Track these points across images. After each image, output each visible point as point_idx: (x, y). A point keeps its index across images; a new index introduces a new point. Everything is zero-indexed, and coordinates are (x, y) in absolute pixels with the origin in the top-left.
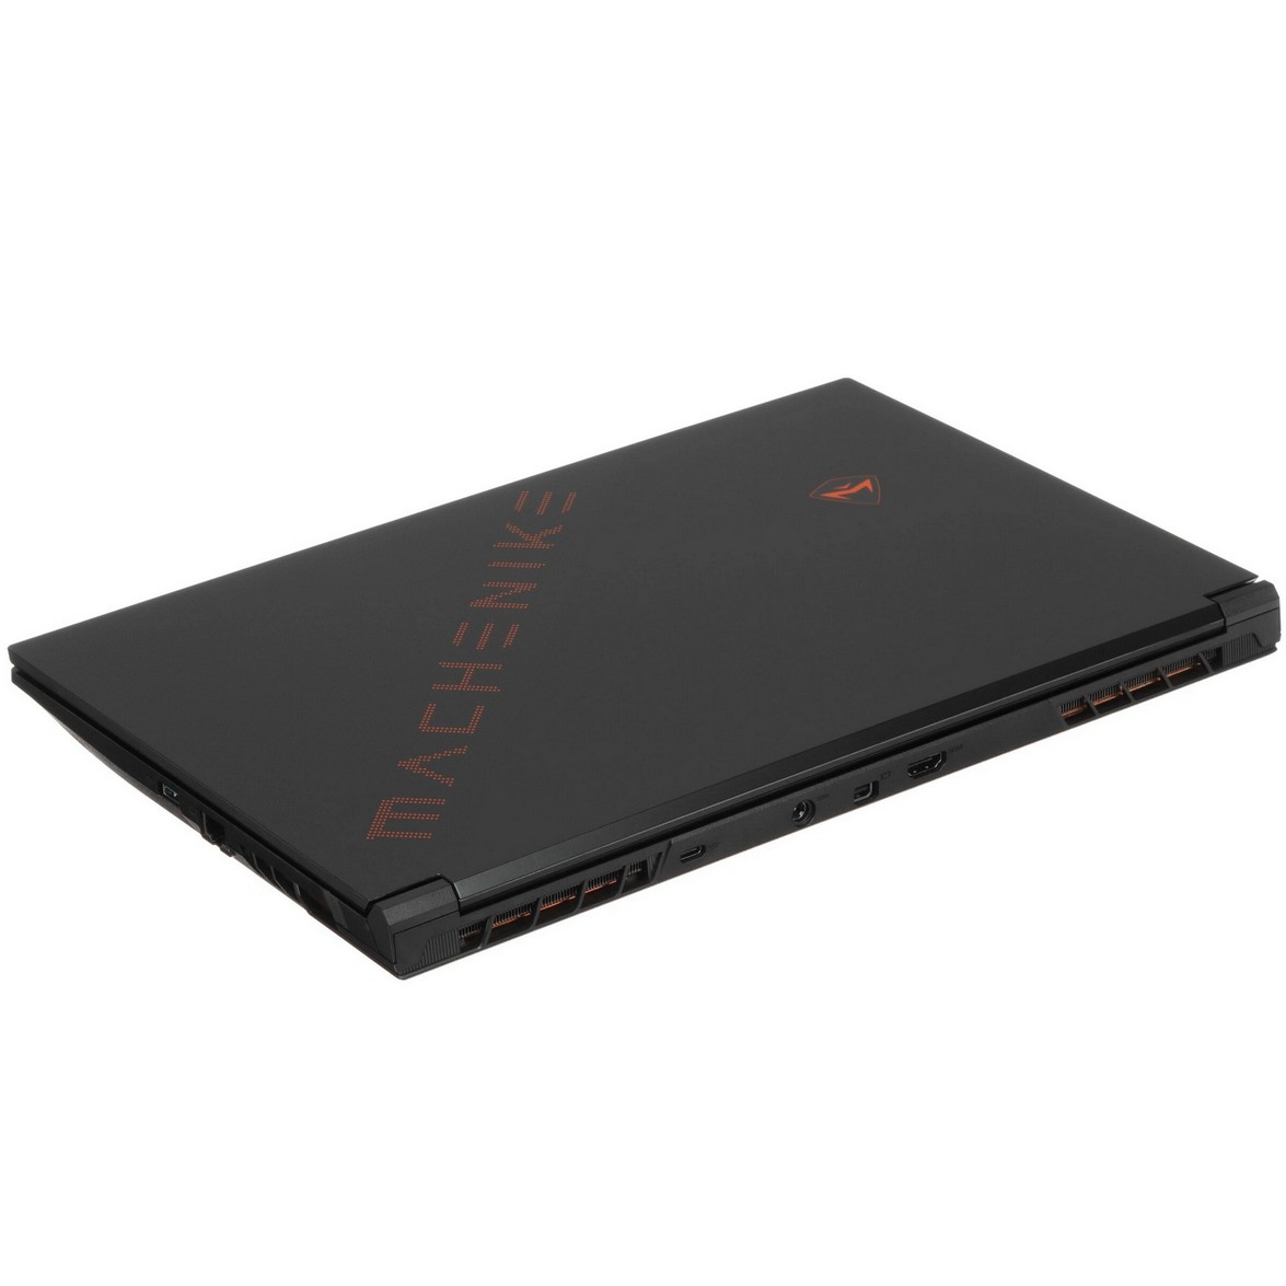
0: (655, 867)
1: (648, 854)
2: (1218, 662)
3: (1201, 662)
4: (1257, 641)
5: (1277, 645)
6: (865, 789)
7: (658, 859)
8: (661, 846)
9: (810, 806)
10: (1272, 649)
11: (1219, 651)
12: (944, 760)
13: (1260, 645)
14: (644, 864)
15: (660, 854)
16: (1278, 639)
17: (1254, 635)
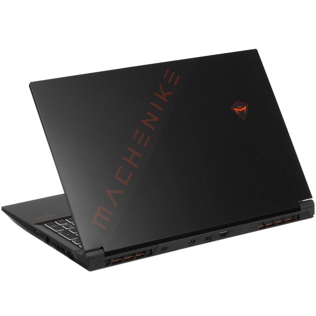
0: (154, 251)
1: (152, 247)
2: (298, 218)
3: (294, 218)
4: (308, 213)
5: (314, 216)
6: (207, 239)
7: (155, 249)
8: (156, 246)
9: (194, 241)
10: (312, 217)
11: (299, 215)
12: (228, 234)
13: (309, 215)
14: (151, 250)
15: (156, 248)
16: (314, 214)
17: (308, 212)
